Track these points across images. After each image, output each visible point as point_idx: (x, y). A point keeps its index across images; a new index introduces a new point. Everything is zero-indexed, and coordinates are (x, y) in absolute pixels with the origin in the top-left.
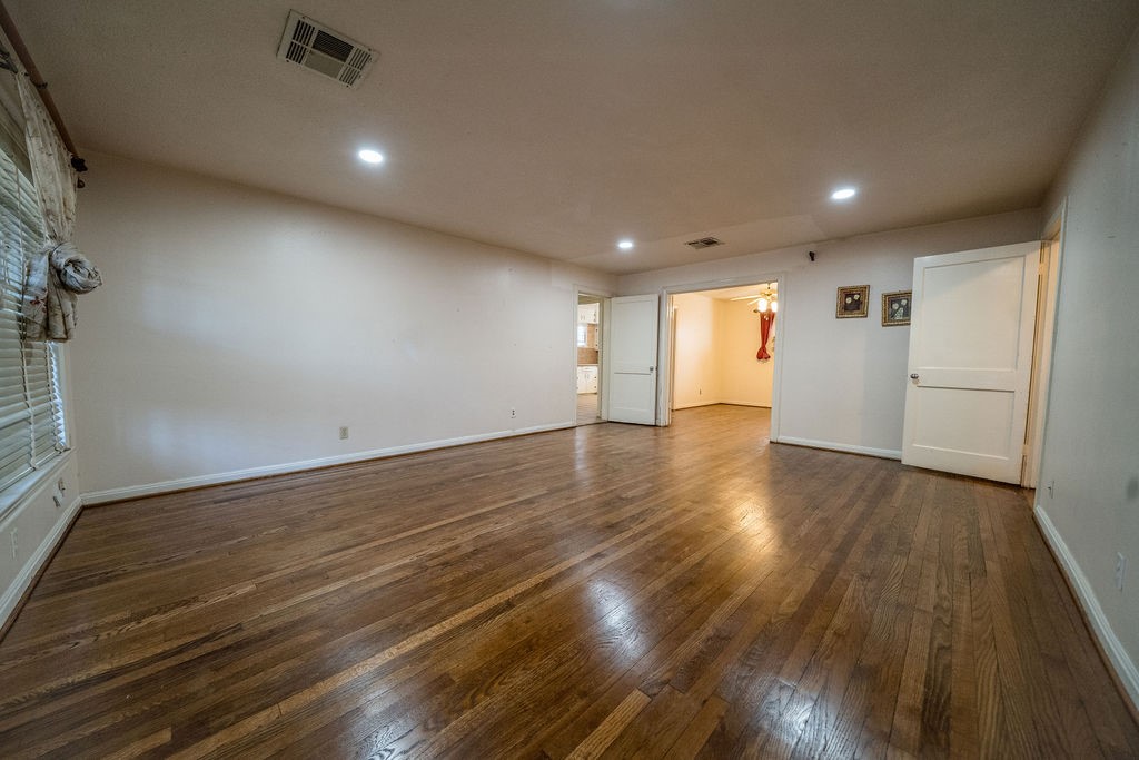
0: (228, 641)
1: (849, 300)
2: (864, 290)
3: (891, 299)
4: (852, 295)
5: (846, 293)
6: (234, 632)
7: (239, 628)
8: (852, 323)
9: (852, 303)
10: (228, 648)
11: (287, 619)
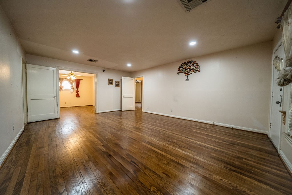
0: (229, 166)
1: (110, 82)
2: (112, 80)
3: (116, 82)
4: (111, 81)
5: (110, 80)
6: (226, 167)
7: (225, 167)
8: (110, 86)
9: (111, 82)
10: (229, 165)
11: (214, 161)
